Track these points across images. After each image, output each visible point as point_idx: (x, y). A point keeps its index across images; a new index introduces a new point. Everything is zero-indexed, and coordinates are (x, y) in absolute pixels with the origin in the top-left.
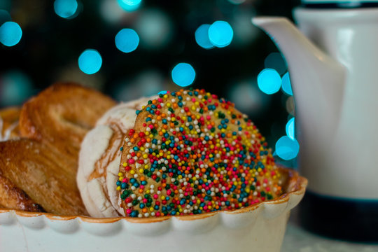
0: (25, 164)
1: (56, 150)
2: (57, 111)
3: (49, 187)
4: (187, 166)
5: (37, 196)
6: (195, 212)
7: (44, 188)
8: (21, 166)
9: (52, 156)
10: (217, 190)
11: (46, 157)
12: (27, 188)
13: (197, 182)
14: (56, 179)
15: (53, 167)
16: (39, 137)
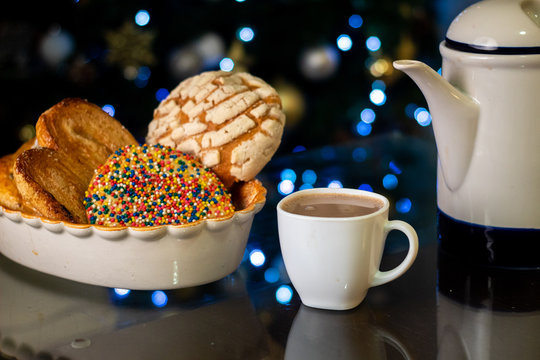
0: (49, 170)
1: (70, 159)
2: (68, 123)
3: (69, 191)
4: (143, 191)
5: (60, 198)
6: (145, 224)
7: (65, 191)
8: (46, 172)
9: (67, 164)
10: (169, 211)
11: (63, 165)
12: (53, 191)
13: (150, 203)
14: (73, 184)
15: (69, 174)
16: (56, 147)
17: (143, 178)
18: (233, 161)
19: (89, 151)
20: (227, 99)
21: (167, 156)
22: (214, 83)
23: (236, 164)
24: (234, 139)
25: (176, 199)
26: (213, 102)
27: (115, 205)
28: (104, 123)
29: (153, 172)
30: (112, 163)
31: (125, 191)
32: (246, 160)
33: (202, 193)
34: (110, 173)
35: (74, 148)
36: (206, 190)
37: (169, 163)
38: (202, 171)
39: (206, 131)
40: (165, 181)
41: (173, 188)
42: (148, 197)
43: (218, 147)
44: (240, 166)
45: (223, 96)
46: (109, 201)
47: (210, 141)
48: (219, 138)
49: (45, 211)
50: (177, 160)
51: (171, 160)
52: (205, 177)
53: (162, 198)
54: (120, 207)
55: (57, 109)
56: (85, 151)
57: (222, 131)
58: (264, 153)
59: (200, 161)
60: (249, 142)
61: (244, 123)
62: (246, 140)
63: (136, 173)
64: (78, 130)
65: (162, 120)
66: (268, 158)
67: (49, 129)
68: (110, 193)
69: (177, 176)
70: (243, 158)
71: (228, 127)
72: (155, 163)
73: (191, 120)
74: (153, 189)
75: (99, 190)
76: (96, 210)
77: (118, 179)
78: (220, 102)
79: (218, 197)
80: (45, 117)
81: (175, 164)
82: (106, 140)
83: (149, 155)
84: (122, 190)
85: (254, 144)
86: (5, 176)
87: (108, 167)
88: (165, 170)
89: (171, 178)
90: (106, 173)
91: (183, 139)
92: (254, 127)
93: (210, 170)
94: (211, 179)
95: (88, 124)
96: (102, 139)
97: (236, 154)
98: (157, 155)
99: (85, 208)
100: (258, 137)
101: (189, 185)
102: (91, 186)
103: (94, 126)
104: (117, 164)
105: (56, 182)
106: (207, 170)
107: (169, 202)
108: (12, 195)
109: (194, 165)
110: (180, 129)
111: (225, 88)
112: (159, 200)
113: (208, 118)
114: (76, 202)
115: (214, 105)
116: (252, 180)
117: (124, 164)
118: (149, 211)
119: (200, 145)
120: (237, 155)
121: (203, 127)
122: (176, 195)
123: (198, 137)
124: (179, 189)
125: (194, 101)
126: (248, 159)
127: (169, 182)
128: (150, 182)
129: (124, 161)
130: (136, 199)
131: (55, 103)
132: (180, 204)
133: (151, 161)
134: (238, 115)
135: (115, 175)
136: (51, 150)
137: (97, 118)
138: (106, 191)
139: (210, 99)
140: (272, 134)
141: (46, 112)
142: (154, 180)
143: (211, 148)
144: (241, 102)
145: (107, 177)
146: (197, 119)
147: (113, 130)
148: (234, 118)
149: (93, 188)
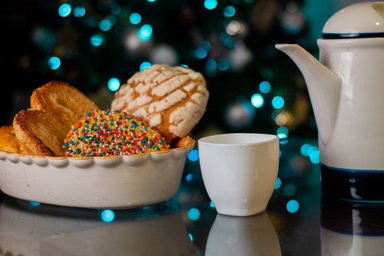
0: (39, 124)
1: (54, 120)
2: (54, 97)
3: (53, 139)
5: (46, 143)
7: (50, 139)
8: (36, 125)
9: (52, 122)
11: (49, 123)
12: (41, 138)
14: (56, 135)
15: (53, 129)
16: (44, 111)
17: (106, 131)
18: (171, 122)
19: (68, 116)
20: (167, 80)
21: (124, 118)
22: (158, 70)
23: (173, 124)
24: (172, 106)
25: (129, 146)
26: (157, 82)
27: (85, 148)
28: (80, 99)
29: (114, 127)
30: (84, 121)
31: (93, 139)
32: (180, 121)
33: (149, 142)
34: (82, 127)
35: (58, 113)
36: (151, 140)
37: (125, 122)
38: (149, 129)
39: (152, 102)
40: (122, 134)
41: (127, 138)
42: (109, 144)
43: (160, 112)
44: (176, 125)
45: (164, 78)
46: (81, 145)
47: (155, 108)
48: (161, 105)
49: (35, 150)
50: (131, 121)
51: (127, 120)
52: (150, 132)
53: (120, 144)
54: (89, 149)
55: (46, 87)
56: (65, 115)
57: (163, 101)
58: (193, 116)
59: (147, 122)
60: (182, 107)
61: (179, 95)
62: (181, 106)
63: (101, 128)
64: (61, 102)
65: (121, 99)
66: (196, 121)
67: (40, 99)
68: (82, 140)
69: (131, 131)
70: (178, 119)
71: (167, 98)
72: (115, 122)
73: (141, 95)
74: (113, 138)
75: (75, 138)
76: (72, 151)
77: (88, 131)
78: (162, 82)
79: (160, 146)
80: (37, 92)
81: (129, 123)
82: (80, 110)
83: (111, 117)
84: (90, 138)
85: (186, 109)
86: (8, 135)
87: (81, 123)
88: (122, 127)
89: (126, 132)
90: (79, 127)
91: (136, 109)
92: (186, 98)
93: (155, 128)
94: (155, 134)
95: (68, 98)
96: (77, 109)
97: (173, 116)
98: (117, 117)
99: (63, 150)
100: (189, 104)
101: (139, 137)
102: (68, 135)
103: (72, 100)
104: (87, 122)
105: (43, 132)
106: (152, 128)
107: (124, 148)
108: (13, 147)
109: (143, 125)
110: (134, 102)
111: (165, 73)
112: (117, 146)
113: (153, 93)
114: (57, 147)
115: (158, 84)
116: (186, 136)
117: (93, 122)
118: (110, 153)
119: (147, 111)
120: (174, 118)
121: (150, 99)
122: (130, 143)
123: (146, 106)
124: (132, 139)
125: (144, 83)
126: (182, 120)
127: (124, 134)
128: (111, 134)
129: (92, 120)
130: (100, 145)
131: (45, 84)
132: (133, 149)
133: (113, 120)
134: (175, 90)
135: (86, 128)
136: (41, 112)
137: (75, 96)
138: (79, 139)
139: (155, 81)
140: (199, 103)
141: (39, 89)
142: (114, 133)
143: (155, 113)
144: (177, 82)
145: (80, 130)
146: (145, 95)
147: (85, 104)
148: (172, 92)
149: (70, 137)
